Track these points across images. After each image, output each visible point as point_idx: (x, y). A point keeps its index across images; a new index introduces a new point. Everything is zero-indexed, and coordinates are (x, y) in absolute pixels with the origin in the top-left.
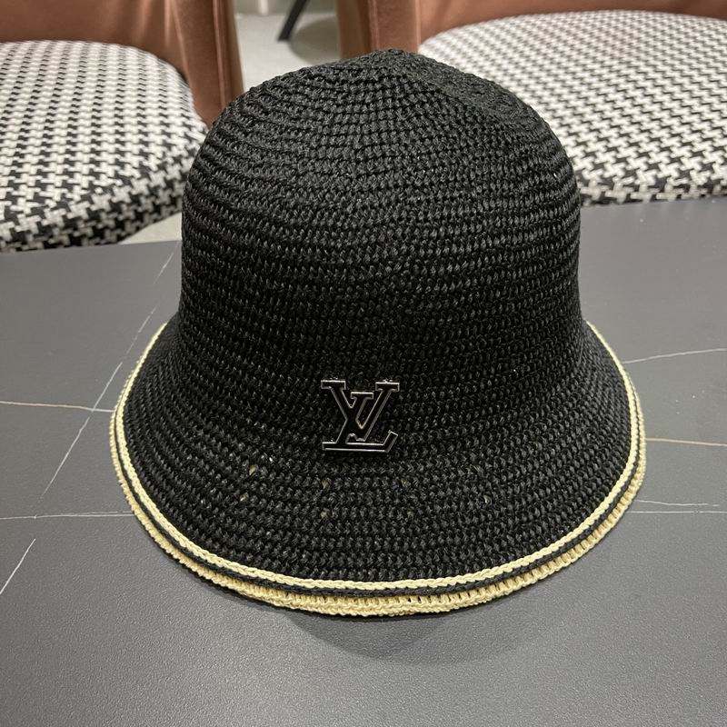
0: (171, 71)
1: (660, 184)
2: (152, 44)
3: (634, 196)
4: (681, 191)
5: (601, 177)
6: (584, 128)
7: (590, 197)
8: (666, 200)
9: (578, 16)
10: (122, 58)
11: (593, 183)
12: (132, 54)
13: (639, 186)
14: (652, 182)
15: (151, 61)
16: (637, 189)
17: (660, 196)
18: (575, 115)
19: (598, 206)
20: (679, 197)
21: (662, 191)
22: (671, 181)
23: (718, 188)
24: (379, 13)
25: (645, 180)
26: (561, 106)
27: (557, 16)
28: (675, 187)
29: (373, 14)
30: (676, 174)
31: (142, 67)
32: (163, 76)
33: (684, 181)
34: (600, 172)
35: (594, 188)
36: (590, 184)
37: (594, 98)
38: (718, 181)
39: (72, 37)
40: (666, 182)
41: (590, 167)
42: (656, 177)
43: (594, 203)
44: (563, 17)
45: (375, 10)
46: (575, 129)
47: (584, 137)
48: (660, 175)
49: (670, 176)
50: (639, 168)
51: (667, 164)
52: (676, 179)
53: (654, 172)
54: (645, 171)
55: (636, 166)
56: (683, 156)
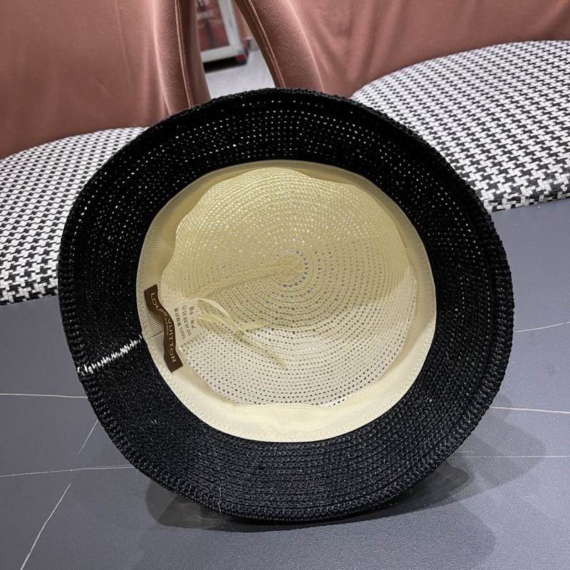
1: (498, 199)
4: (514, 202)
8: (505, 209)
14: (493, 198)
17: (499, 207)
20: (513, 206)
21: (500, 203)
22: (506, 195)
23: (542, 197)
25: (487, 197)
28: (509, 200)
30: (509, 191)
33: (516, 195)
37: (461, 132)
38: (542, 192)
40: (503, 197)
42: (494, 194)
48: (498, 192)
49: (505, 192)
50: (483, 189)
51: (503, 183)
52: (510, 194)
53: (493, 190)
54: (487, 190)
55: (480, 187)
56: (516, 176)
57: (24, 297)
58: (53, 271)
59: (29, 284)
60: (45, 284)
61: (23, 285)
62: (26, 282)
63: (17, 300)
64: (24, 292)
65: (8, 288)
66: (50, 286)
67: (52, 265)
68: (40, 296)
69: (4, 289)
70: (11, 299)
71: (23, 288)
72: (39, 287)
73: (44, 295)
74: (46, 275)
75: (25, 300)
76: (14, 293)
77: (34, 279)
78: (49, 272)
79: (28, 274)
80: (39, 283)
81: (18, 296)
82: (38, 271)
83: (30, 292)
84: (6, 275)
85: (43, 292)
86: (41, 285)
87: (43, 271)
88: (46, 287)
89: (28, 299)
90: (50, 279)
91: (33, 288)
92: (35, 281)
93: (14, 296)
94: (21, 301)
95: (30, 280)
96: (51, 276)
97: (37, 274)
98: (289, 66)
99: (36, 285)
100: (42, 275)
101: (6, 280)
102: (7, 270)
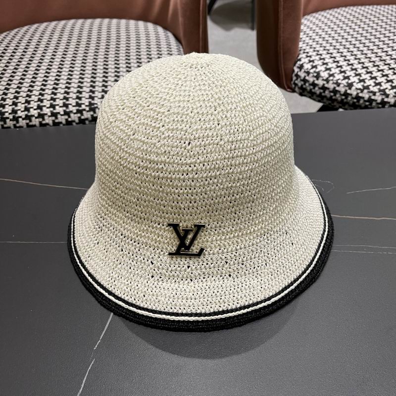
0: (170, 35)
2: (161, 21)
6: (386, 67)
7: (389, 103)
9: (379, 7)
10: (146, 29)
11: (391, 96)
12: (150, 26)
15: (160, 30)
18: (381, 60)
19: (393, 108)
24: (284, 9)
26: (373, 55)
27: (367, 7)
29: (281, 9)
31: (157, 33)
32: (167, 38)
35: (391, 98)
36: (389, 97)
37: (391, 51)
39: (120, 17)
41: (390, 88)
43: (391, 106)
44: (371, 7)
45: (282, 7)
46: (381, 68)
47: (386, 72)
57: (61, 123)
58: (86, 106)
59: (67, 113)
60: (79, 115)
61: (62, 113)
62: (65, 111)
63: (56, 124)
64: (62, 119)
65: (49, 114)
66: (83, 117)
67: (86, 102)
68: (74, 124)
69: (46, 114)
70: (51, 123)
71: (62, 115)
72: (75, 117)
73: (77, 124)
74: (80, 108)
75: (61, 125)
76: (53, 118)
77: (71, 110)
78: (83, 107)
79: (66, 105)
80: (75, 113)
81: (57, 121)
82: (74, 104)
83: (67, 120)
84: (48, 104)
85: (77, 121)
86: (76, 115)
87: (78, 105)
88: (79, 118)
89: (64, 125)
90: (84, 112)
91: (69, 117)
92: (71, 112)
93: (53, 121)
94: (58, 125)
95: (68, 110)
96: (84, 110)
97: (74, 106)
99: (72, 115)
100: (77, 108)
101: (48, 108)
102: (48, 100)
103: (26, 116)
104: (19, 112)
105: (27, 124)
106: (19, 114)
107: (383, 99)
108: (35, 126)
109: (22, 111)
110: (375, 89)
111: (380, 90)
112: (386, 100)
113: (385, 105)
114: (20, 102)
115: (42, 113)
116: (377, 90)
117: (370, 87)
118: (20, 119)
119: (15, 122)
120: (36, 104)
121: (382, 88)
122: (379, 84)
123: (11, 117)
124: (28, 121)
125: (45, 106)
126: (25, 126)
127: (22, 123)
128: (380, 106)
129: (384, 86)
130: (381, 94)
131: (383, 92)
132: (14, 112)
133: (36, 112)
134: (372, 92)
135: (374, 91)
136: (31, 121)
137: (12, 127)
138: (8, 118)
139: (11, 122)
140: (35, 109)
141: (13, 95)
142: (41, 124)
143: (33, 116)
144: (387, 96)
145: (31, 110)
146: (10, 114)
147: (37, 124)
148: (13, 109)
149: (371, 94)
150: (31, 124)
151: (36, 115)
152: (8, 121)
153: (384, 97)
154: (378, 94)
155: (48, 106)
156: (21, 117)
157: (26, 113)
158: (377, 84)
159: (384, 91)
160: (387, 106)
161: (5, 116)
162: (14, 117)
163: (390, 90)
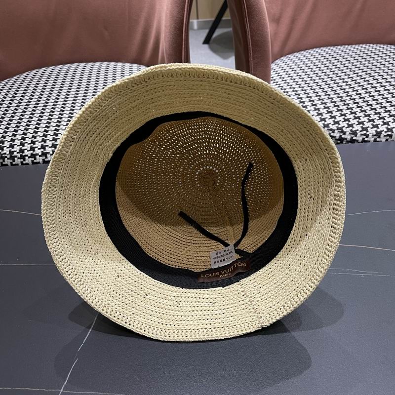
1: (378, 134)
3: (366, 139)
4: (388, 137)
5: (351, 130)
6: (345, 107)
7: (346, 139)
8: (381, 141)
9: (349, 47)
11: (347, 133)
13: (368, 135)
14: (375, 133)
16: (367, 136)
17: (378, 139)
18: (342, 101)
20: (387, 140)
21: (379, 137)
22: (383, 133)
24: (253, 58)
25: (371, 132)
26: (335, 96)
27: (339, 47)
28: (385, 136)
30: (386, 130)
33: (390, 133)
34: (351, 128)
37: (352, 92)
40: (381, 134)
41: (346, 126)
42: (376, 131)
43: (348, 142)
44: (342, 48)
46: (341, 108)
47: (344, 112)
48: (378, 130)
49: (383, 131)
50: (369, 127)
51: (382, 125)
52: (386, 132)
53: (376, 129)
54: (372, 128)
55: (367, 126)
56: (390, 122)
65: (51, 153)
98: (256, 33)
101: (50, 147)
102: (50, 141)
103: (32, 154)
104: (26, 151)
105: (32, 161)
106: (26, 153)
107: (341, 136)
108: (39, 163)
109: (28, 151)
110: (334, 127)
111: (338, 128)
112: (343, 136)
113: (343, 141)
114: (27, 143)
115: (45, 151)
116: (336, 128)
117: (330, 125)
118: (27, 157)
119: (22, 160)
120: (40, 144)
121: (340, 126)
122: (338, 123)
123: (19, 155)
124: (33, 159)
125: (47, 146)
126: (31, 163)
127: (28, 160)
128: (339, 142)
129: (342, 124)
130: (339, 132)
131: (341, 130)
132: (22, 151)
133: (40, 151)
134: (331, 130)
135: (333, 128)
136: (35, 159)
137: (20, 164)
138: (16, 157)
139: (19, 160)
140: (39, 149)
141: (21, 136)
142: (44, 162)
143: (38, 154)
144: (344, 133)
145: (36, 149)
146: (18, 153)
147: (41, 161)
148: (21, 148)
149: (331, 132)
150: (35, 161)
151: (40, 154)
152: (16, 159)
153: (341, 134)
154: (336, 131)
155: (50, 145)
156: (27, 156)
157: (32, 152)
158: (335, 123)
159: (341, 128)
160: (344, 142)
161: (13, 155)
162: (21, 155)
163: (346, 128)
